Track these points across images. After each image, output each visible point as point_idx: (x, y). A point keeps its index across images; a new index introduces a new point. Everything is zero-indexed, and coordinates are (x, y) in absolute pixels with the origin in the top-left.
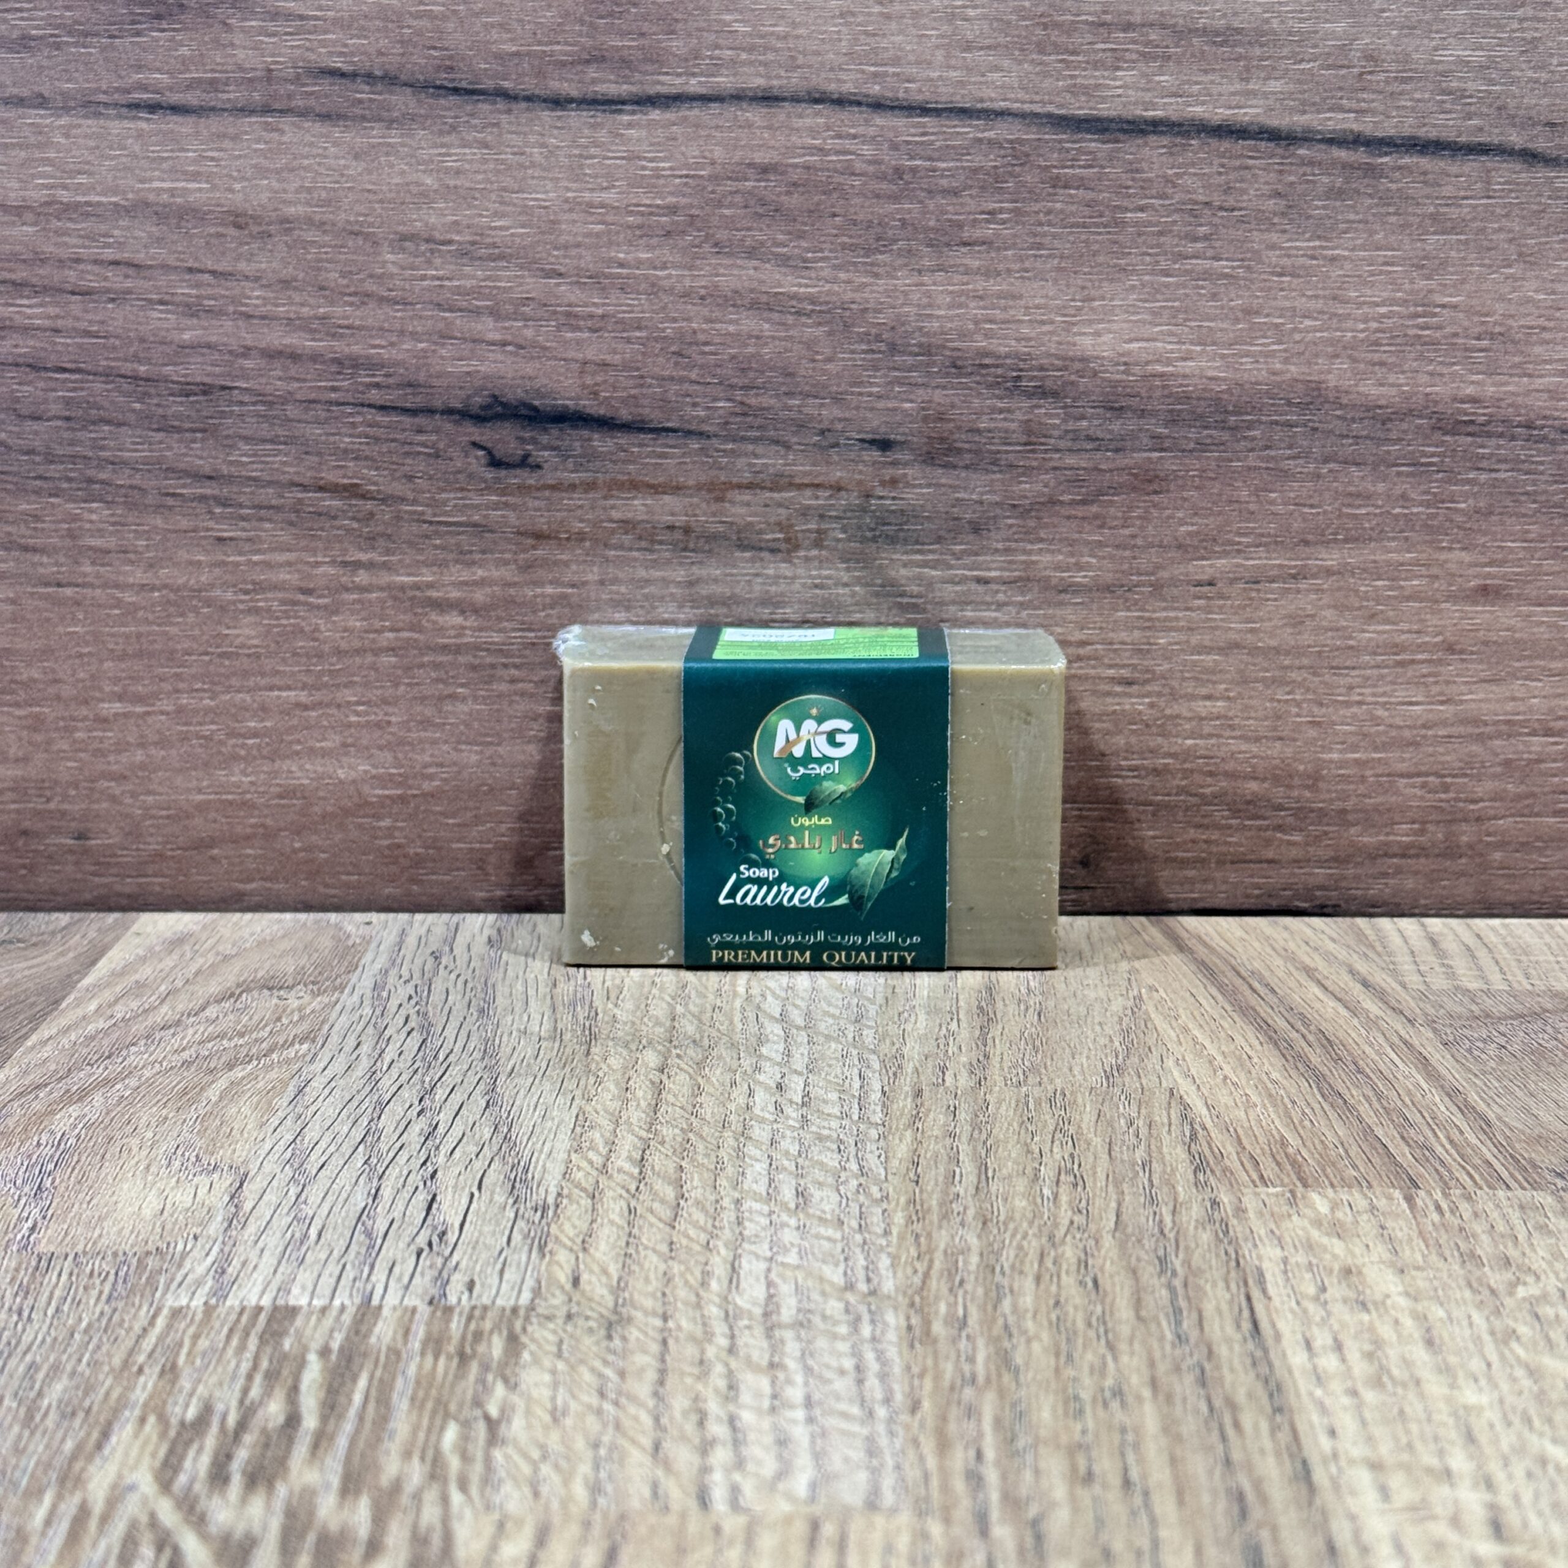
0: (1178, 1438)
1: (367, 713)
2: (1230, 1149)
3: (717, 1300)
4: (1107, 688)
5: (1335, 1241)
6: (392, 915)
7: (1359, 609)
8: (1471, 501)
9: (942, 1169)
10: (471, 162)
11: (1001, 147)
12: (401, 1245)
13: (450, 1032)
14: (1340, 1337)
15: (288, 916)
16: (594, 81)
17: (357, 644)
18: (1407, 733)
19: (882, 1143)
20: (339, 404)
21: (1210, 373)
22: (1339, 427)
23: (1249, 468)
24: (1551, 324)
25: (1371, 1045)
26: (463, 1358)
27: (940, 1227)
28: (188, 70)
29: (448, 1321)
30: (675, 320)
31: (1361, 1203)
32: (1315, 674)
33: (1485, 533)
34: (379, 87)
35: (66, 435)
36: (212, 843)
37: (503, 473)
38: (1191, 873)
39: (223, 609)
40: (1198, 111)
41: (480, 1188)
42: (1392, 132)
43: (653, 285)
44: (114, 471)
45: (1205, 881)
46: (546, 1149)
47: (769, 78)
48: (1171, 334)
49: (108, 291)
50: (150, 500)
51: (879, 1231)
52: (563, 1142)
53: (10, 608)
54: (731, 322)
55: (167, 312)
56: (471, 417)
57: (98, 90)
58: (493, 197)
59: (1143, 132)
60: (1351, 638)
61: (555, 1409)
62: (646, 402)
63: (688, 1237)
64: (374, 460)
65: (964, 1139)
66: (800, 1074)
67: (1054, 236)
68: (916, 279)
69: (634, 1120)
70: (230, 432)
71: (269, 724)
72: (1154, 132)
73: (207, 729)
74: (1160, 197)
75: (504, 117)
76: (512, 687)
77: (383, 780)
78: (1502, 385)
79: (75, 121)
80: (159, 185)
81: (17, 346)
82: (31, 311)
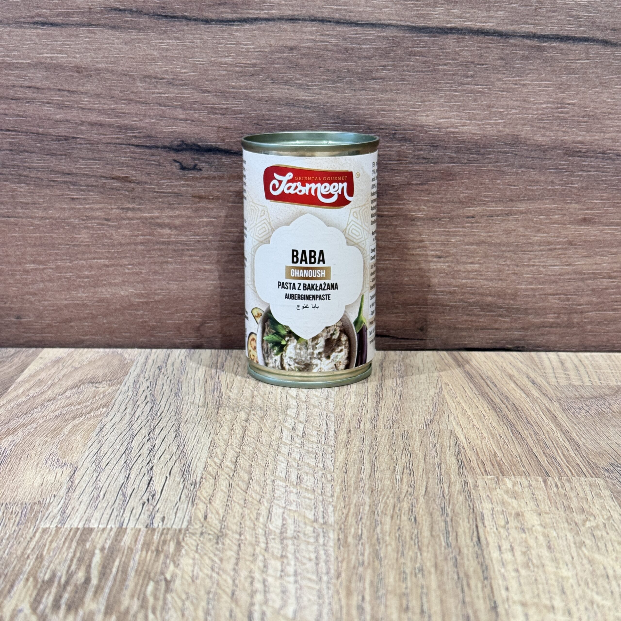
0: (444, 591)
1: (132, 269)
2: (474, 458)
3: (262, 526)
4: (431, 259)
5: (514, 500)
6: (143, 350)
7: (534, 227)
8: (580, 184)
9: (356, 466)
10: (172, 46)
11: (388, 39)
12: (137, 500)
13: (163, 403)
14: (513, 545)
15: (102, 350)
16: (222, 13)
17: (128, 241)
18: (552, 278)
19: (333, 455)
20: (120, 144)
21: (473, 132)
22: (526, 154)
23: (489, 170)
24: (613, 111)
25: (534, 410)
26: (158, 552)
27: (354, 493)
28: (58, 9)
29: (153, 535)
30: (255, 110)
31: (525, 483)
32: (515, 254)
33: (585, 197)
34: (135, 15)
35: (10, 157)
36: (71, 320)
37: (187, 172)
38: (464, 334)
39: (74, 227)
40: (469, 24)
41: (170, 474)
42: (548, 33)
43: (246, 96)
44: (30, 171)
45: (470, 337)
46: (198, 457)
47: (293, 11)
48: (457, 116)
49: (26, 98)
50: (44, 183)
51: (329, 495)
52: (205, 454)
54: (278, 111)
55: (50, 107)
56: (173, 149)
57: (21, 17)
58: (181, 60)
59: (446, 33)
60: (530, 239)
61: (193, 575)
63: (252, 497)
64: (134, 167)
65: (366, 453)
66: (302, 423)
67: (410, 76)
68: (354, 93)
69: (234, 444)
70: (76, 156)
71: (93, 273)
72: (451, 33)
73: (68, 275)
74: (453, 60)
75: (186, 28)
76: (191, 258)
77: (139, 296)
78: (593, 136)
79: (12, 29)
80: (46, 55)
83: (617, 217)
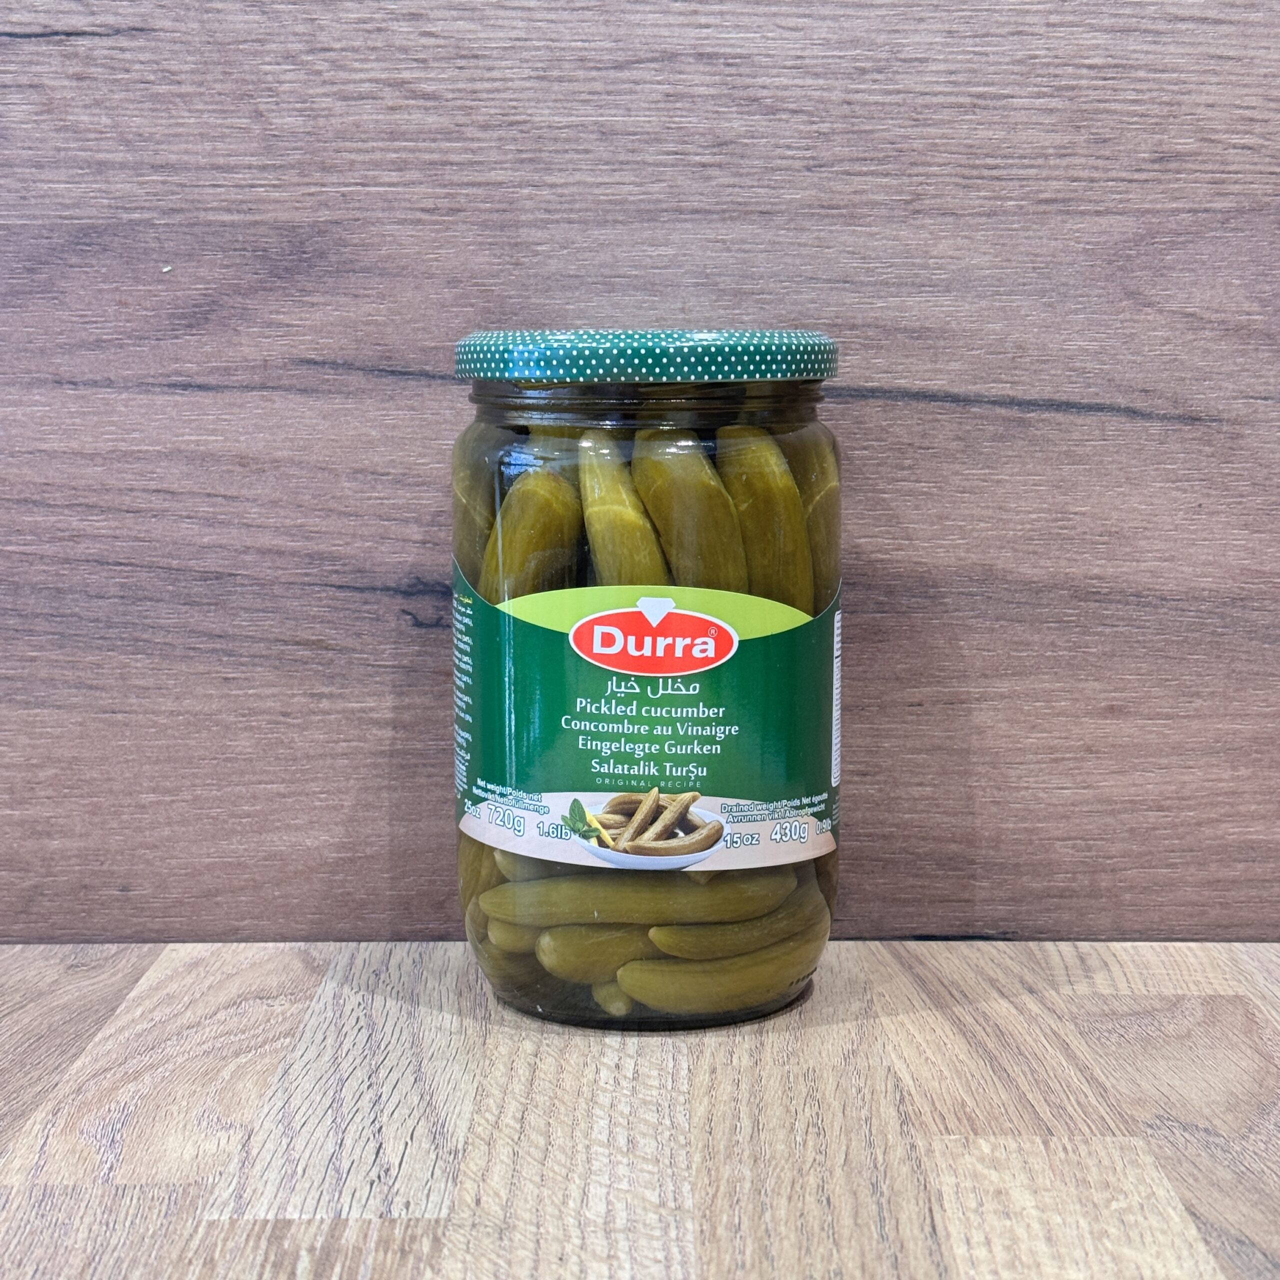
1: (327, 800)
2: (926, 1109)
3: (573, 1213)
5: (993, 1172)
6: (344, 944)
7: (1024, 722)
8: (1100, 647)
9: (728, 1123)
10: (403, 420)
12: (360, 1178)
13: (388, 1029)
14: (990, 1236)
15: (270, 945)
17: (320, 751)
18: (1060, 809)
19: (687, 1106)
20: (310, 585)
21: (915, 559)
22: (1007, 596)
23: (944, 624)
24: (1151, 526)
25: (1030, 1035)
26: (404, 1253)
27: (725, 1164)
28: (211, 362)
29: (393, 1228)
31: (1013, 1146)
32: (994, 768)
33: (1110, 670)
34: (340, 371)
35: (121, 608)
36: (218, 892)
37: (424, 630)
38: (911, 909)
39: (227, 727)
40: (902, 382)
41: (411, 1139)
42: (1036, 396)
44: (154, 633)
45: (920, 915)
46: (456, 1111)
48: (888, 532)
49: (152, 510)
50: (178, 652)
51: (683, 1166)
52: (468, 1107)
53: (79, 728)
55: (193, 523)
56: (401, 592)
57: (148, 375)
58: (418, 443)
59: (864, 397)
60: (1019, 742)
63: (554, 1171)
64: (333, 622)
65: (744, 1103)
66: (632, 1057)
69: (517, 1091)
70: (235, 605)
71: (258, 808)
72: (873, 397)
73: (214, 812)
74: (877, 440)
75: (426, 390)
76: (429, 780)
77: (337, 847)
78: (1118, 567)
79: (132, 396)
80: (189, 438)
81: (88, 548)
82: (99, 524)
83: (1167, 705)
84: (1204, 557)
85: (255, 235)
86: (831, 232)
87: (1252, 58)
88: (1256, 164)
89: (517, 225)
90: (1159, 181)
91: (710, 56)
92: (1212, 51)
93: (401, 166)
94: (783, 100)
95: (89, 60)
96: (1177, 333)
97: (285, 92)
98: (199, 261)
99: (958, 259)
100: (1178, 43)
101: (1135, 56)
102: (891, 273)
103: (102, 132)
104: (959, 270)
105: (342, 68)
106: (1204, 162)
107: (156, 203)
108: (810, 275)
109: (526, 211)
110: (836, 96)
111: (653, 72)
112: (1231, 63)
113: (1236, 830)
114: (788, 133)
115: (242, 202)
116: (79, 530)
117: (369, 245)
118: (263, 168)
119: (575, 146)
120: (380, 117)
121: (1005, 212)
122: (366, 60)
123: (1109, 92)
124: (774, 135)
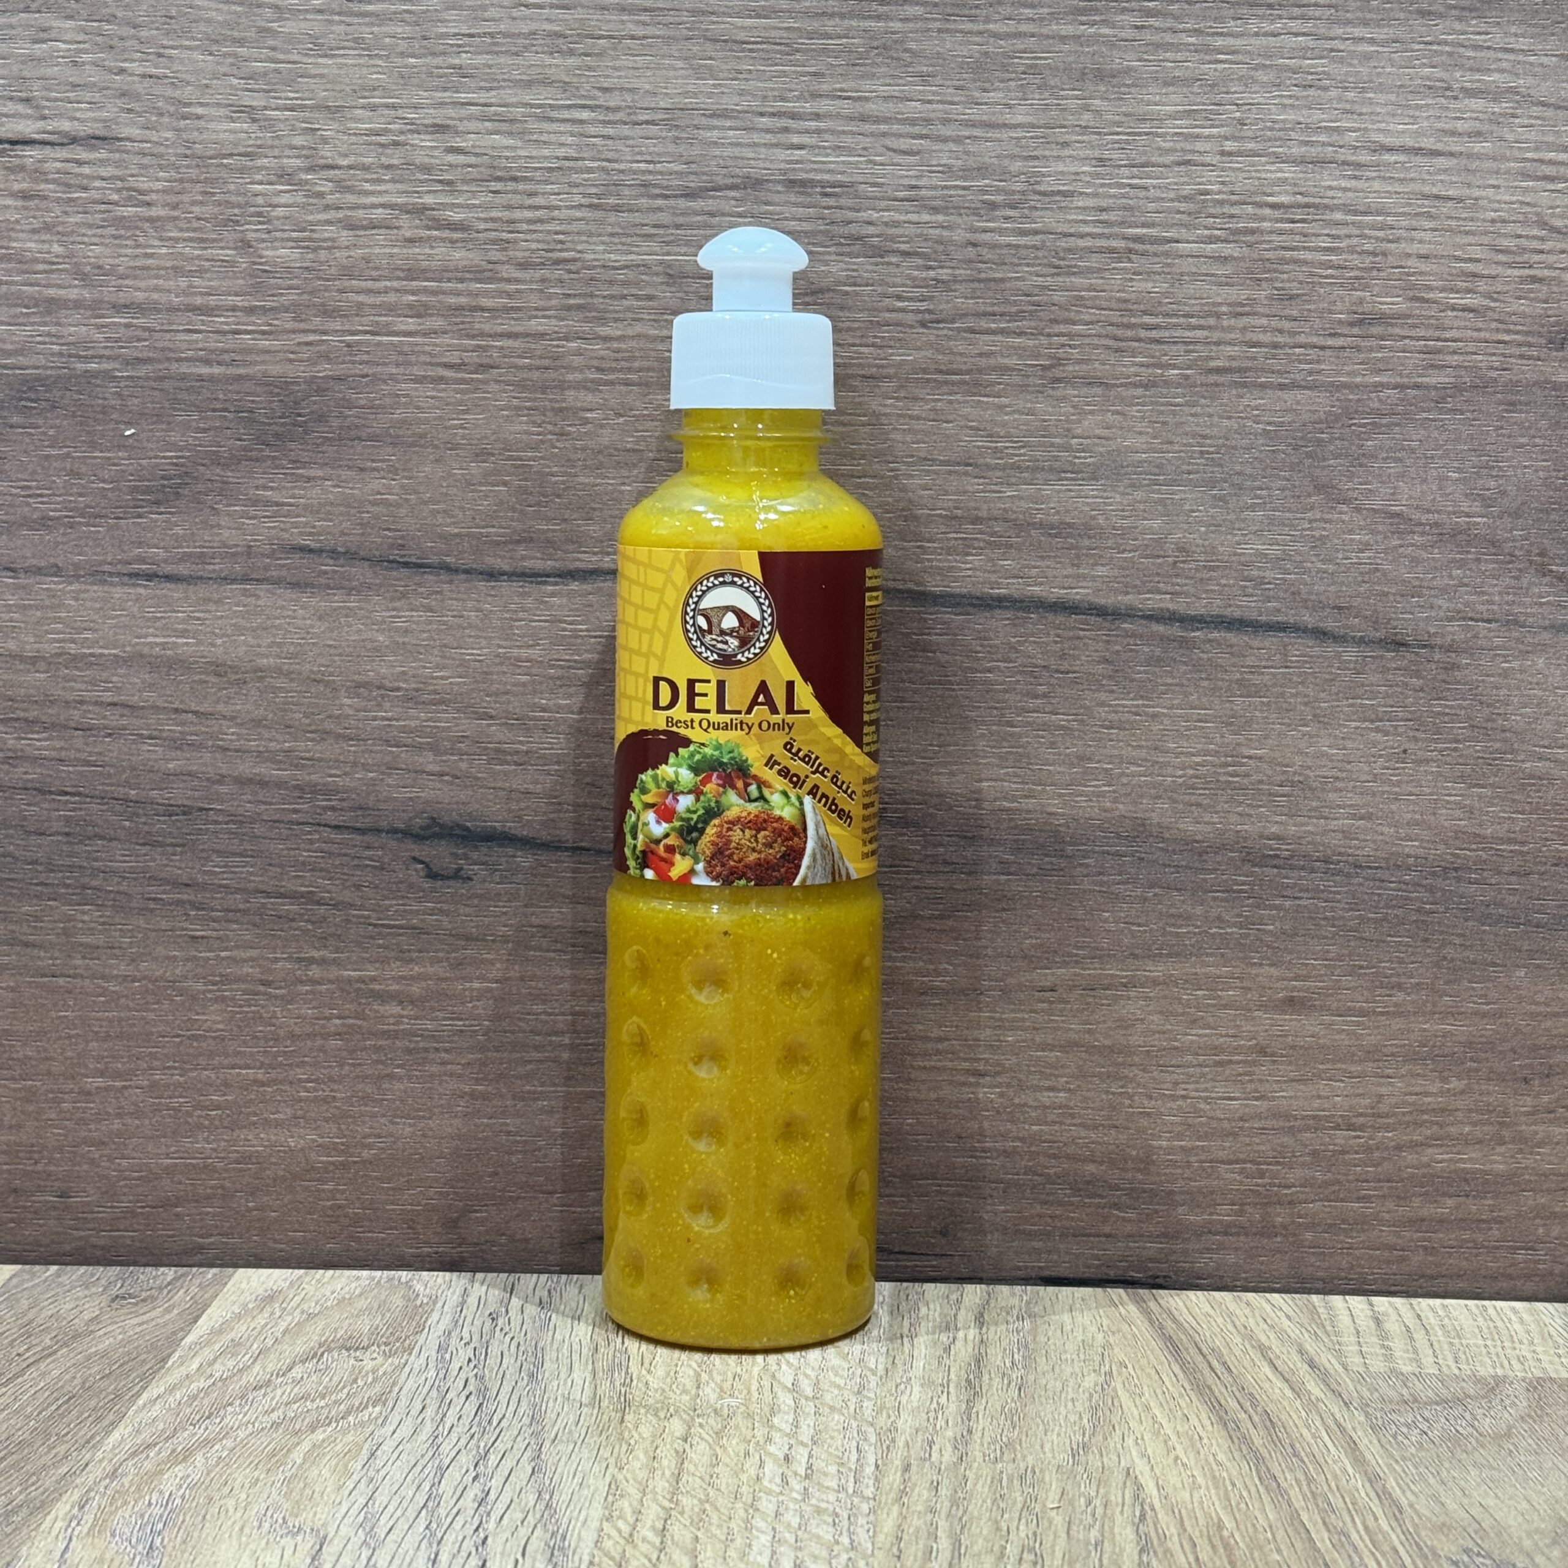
1: (315, 1090)
4: (963, 1079)
7: (1183, 1014)
8: (1277, 924)
10: (417, 623)
16: (523, 558)
17: (308, 1029)
18: (1226, 1125)
20: (299, 824)
21: (1050, 809)
22: (1162, 857)
23: (1085, 891)
24: (1343, 775)
28: (182, 547)
30: (589, 756)
32: (1144, 1070)
33: (1291, 952)
34: (342, 561)
35: (65, 848)
36: (178, 1202)
37: (439, 884)
38: (1038, 1244)
39: (194, 998)
40: (1036, 590)
42: (1203, 611)
43: (571, 727)
44: (105, 879)
45: (1050, 1252)
48: (1016, 775)
49: (106, 728)
50: (134, 904)
53: (11, 995)
55: (156, 745)
56: (412, 835)
57: (105, 562)
58: (436, 652)
59: (990, 607)
60: (1175, 1040)
62: (563, 825)
64: (327, 871)
67: (915, 692)
70: (205, 847)
71: (230, 1098)
72: (1000, 607)
73: (176, 1102)
74: (1005, 661)
75: (447, 587)
76: (443, 1069)
77: (326, 1149)
78: (1303, 825)
79: (83, 587)
80: (153, 640)
81: (26, 773)
82: (40, 743)
83: (1361, 998)
84: (1409, 816)
85: (239, 393)
86: (950, 402)
87: (1476, 199)
88: (1479, 330)
89: (563, 386)
90: (1358, 349)
91: (803, 183)
92: (1426, 189)
93: (419, 312)
94: (892, 239)
95: (38, 174)
96: (1380, 537)
97: (278, 219)
98: (169, 423)
99: (1107, 439)
100: (1384, 178)
101: (1331, 193)
102: (1024, 455)
103: (54, 263)
104: (1109, 452)
105: (350, 190)
106: (1415, 326)
107: (117, 351)
108: (922, 455)
109: (575, 369)
110: (959, 235)
111: (733, 202)
112: (1450, 204)
113: (1445, 1156)
114: (898, 280)
115: (227, 351)
116: (15, 751)
117: (379, 407)
118: (251, 311)
119: (634, 291)
120: (396, 250)
121: (1167, 383)
122: (379, 181)
123: (1297, 238)
124: (882, 282)
